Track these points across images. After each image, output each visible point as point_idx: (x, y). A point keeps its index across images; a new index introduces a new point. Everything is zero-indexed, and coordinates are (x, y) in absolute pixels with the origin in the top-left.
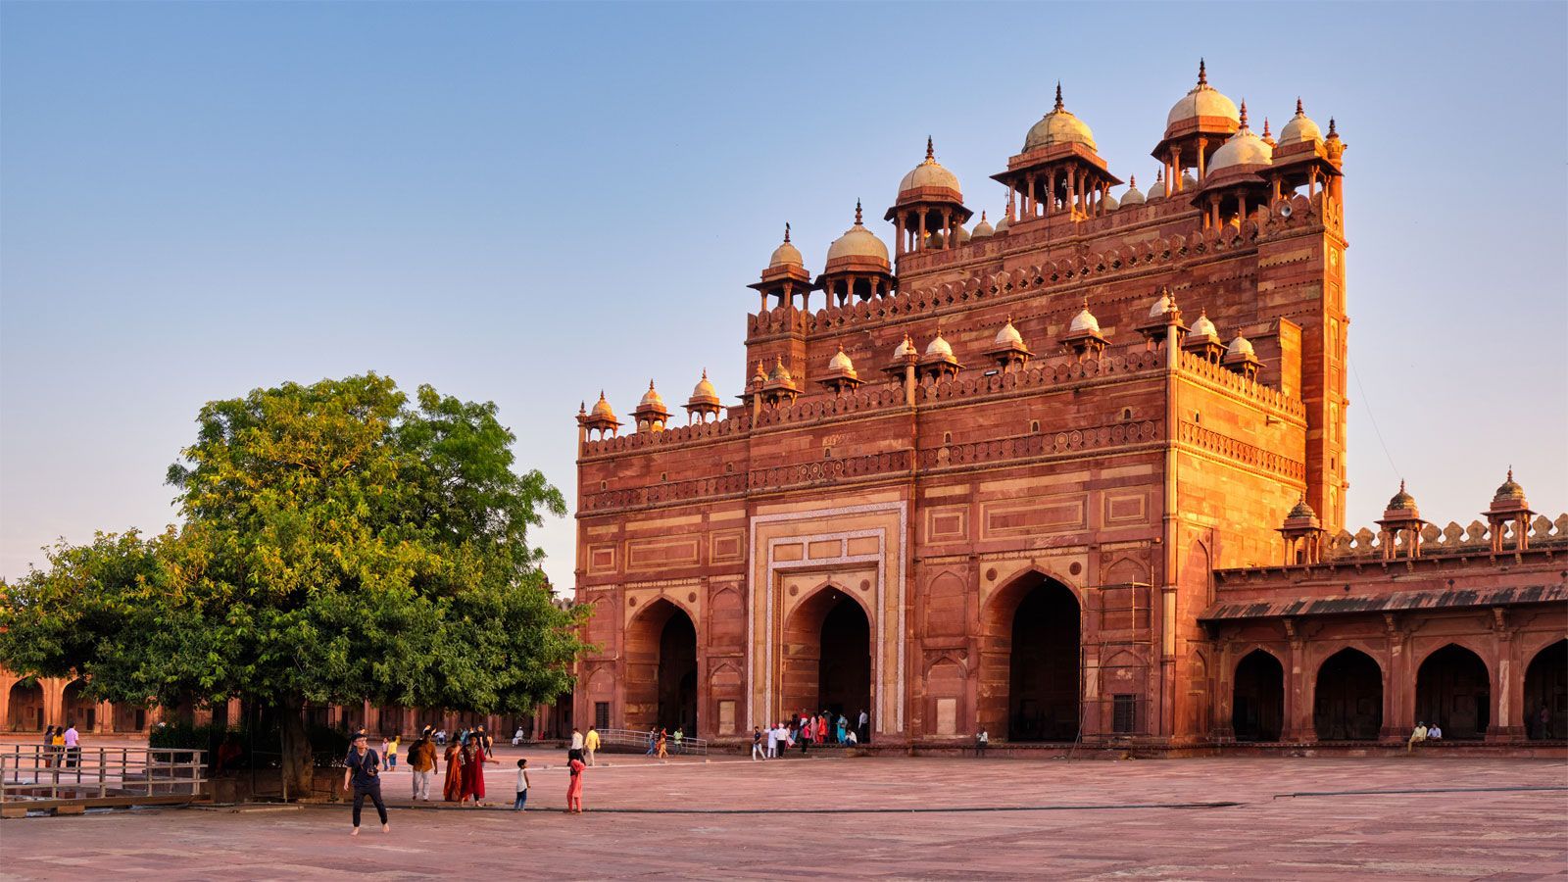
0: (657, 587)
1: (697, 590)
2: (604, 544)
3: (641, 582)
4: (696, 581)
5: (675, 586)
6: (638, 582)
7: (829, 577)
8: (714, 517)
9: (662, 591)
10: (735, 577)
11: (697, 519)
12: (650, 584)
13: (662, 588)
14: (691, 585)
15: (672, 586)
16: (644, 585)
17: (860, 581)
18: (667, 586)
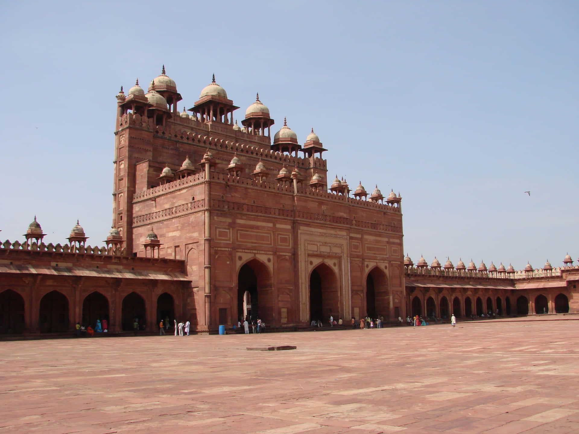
0: (252, 253)
1: (271, 257)
2: (223, 227)
3: (245, 249)
4: (271, 253)
5: (261, 254)
6: (243, 249)
7: (323, 260)
8: (278, 226)
9: (255, 255)
10: (287, 254)
11: (271, 225)
12: (249, 251)
13: (255, 254)
14: (269, 254)
15: (260, 254)
16: (246, 251)
17: (333, 262)
18: (258, 253)
